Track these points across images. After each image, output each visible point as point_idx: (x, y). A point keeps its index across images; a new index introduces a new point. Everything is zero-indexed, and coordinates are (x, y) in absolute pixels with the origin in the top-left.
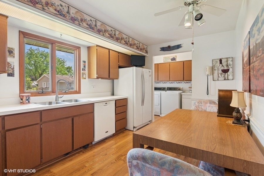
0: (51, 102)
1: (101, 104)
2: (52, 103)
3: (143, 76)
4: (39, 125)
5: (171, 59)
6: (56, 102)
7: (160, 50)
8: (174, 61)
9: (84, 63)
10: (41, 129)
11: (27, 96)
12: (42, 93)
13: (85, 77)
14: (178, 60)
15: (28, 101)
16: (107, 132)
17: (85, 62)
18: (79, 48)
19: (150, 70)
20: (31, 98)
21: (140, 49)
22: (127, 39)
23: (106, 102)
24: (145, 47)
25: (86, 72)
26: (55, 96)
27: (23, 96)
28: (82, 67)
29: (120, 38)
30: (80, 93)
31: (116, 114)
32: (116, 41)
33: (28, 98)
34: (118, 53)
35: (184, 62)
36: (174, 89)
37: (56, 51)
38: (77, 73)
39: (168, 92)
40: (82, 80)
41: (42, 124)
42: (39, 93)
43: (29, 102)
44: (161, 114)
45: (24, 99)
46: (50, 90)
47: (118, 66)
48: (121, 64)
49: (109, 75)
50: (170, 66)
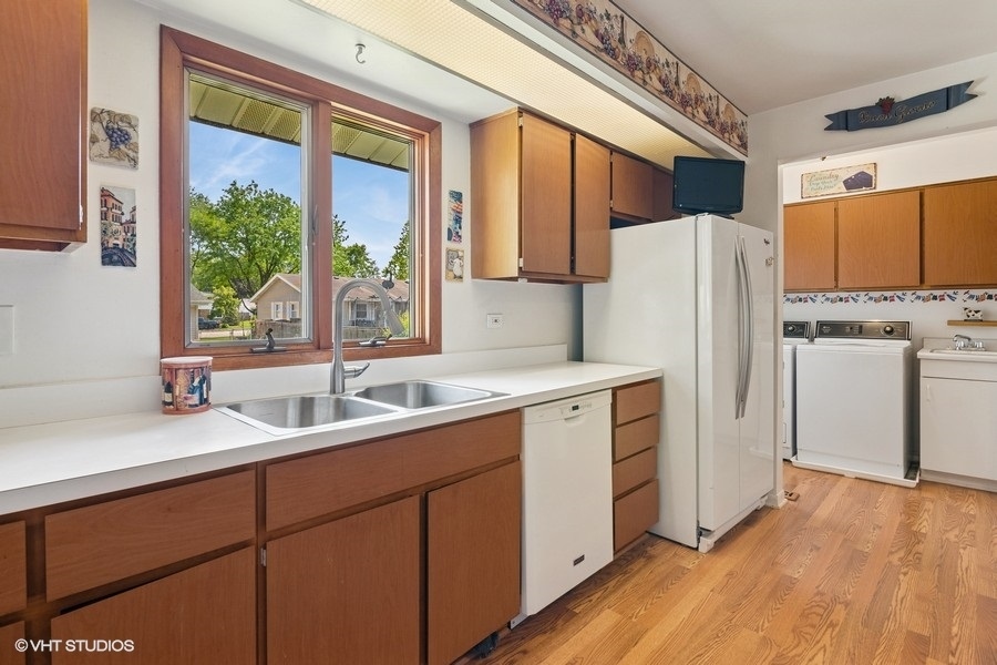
0: (312, 399)
1: (554, 410)
2: (317, 402)
3: (741, 262)
4: (251, 551)
5: (845, 182)
6: (334, 397)
7: (829, 128)
8: (864, 191)
9: (454, 204)
10: (261, 571)
11: (192, 371)
12: (270, 350)
13: (457, 272)
14: (883, 184)
15: (201, 395)
16: (582, 559)
17: (458, 196)
18: (432, 127)
19: (768, 235)
20: (216, 377)
21: (718, 126)
22: (671, 68)
23: (572, 401)
24: (739, 118)
25: (465, 246)
26: (328, 367)
27: (173, 371)
28: (447, 221)
29: (641, 62)
30: (440, 353)
31: (614, 463)
32: (628, 73)
33: (201, 383)
34: (606, 152)
35: (921, 192)
36: (856, 331)
37: (334, 156)
38: (423, 251)
39: (825, 344)
40: (448, 287)
41: (269, 544)
42: (252, 352)
43: (206, 400)
44: (795, 453)
45: (180, 388)
46: (305, 333)
47: (608, 215)
48: (621, 207)
49: (573, 262)
50: (836, 216)
